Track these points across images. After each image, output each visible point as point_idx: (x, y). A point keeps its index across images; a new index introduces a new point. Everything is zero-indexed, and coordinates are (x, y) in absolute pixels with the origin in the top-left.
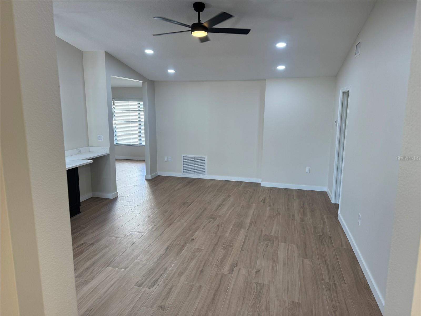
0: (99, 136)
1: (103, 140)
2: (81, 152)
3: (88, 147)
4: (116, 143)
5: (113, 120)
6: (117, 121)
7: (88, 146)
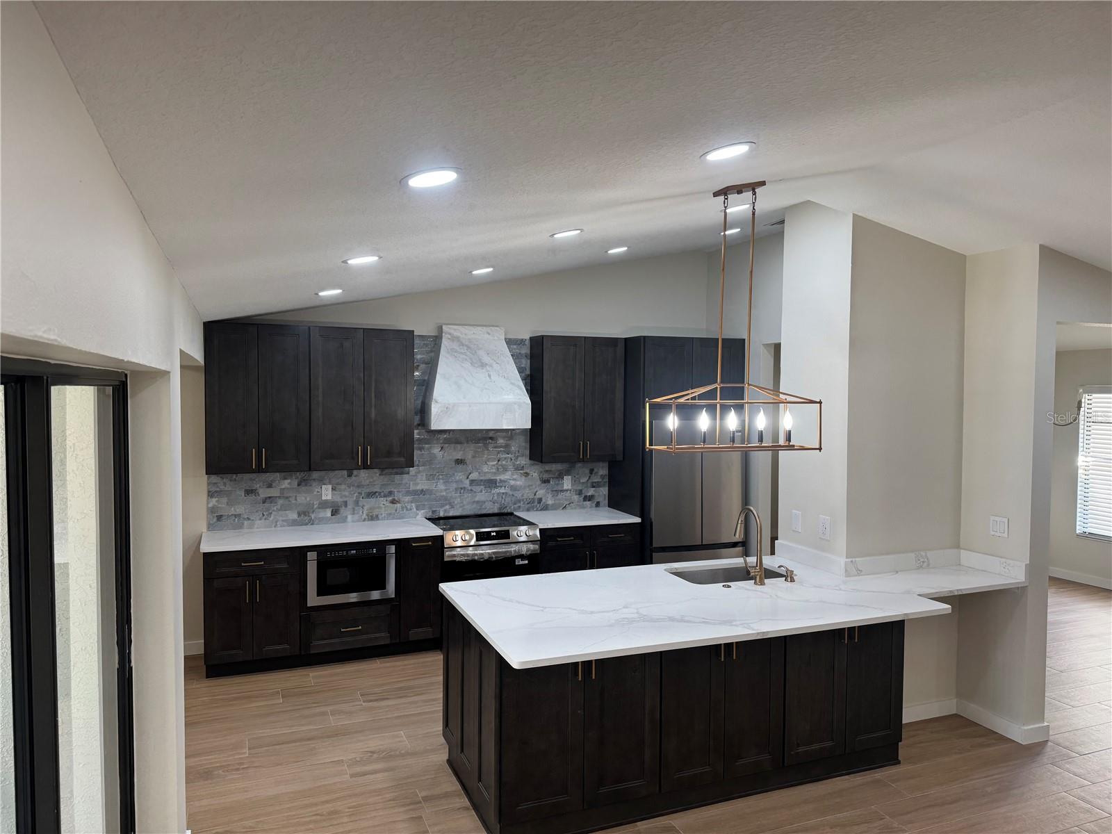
0: (994, 520)
1: (1006, 535)
2: (928, 565)
3: (956, 550)
4: (1085, 530)
5: (1080, 453)
6: (1094, 459)
7: (958, 547)
